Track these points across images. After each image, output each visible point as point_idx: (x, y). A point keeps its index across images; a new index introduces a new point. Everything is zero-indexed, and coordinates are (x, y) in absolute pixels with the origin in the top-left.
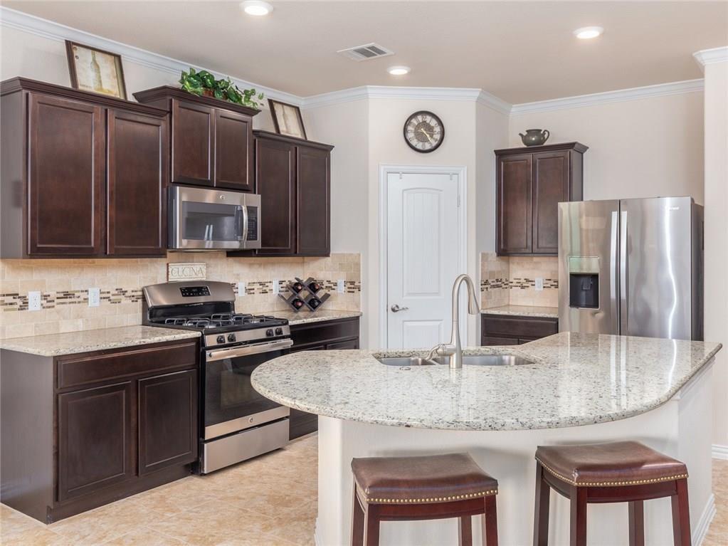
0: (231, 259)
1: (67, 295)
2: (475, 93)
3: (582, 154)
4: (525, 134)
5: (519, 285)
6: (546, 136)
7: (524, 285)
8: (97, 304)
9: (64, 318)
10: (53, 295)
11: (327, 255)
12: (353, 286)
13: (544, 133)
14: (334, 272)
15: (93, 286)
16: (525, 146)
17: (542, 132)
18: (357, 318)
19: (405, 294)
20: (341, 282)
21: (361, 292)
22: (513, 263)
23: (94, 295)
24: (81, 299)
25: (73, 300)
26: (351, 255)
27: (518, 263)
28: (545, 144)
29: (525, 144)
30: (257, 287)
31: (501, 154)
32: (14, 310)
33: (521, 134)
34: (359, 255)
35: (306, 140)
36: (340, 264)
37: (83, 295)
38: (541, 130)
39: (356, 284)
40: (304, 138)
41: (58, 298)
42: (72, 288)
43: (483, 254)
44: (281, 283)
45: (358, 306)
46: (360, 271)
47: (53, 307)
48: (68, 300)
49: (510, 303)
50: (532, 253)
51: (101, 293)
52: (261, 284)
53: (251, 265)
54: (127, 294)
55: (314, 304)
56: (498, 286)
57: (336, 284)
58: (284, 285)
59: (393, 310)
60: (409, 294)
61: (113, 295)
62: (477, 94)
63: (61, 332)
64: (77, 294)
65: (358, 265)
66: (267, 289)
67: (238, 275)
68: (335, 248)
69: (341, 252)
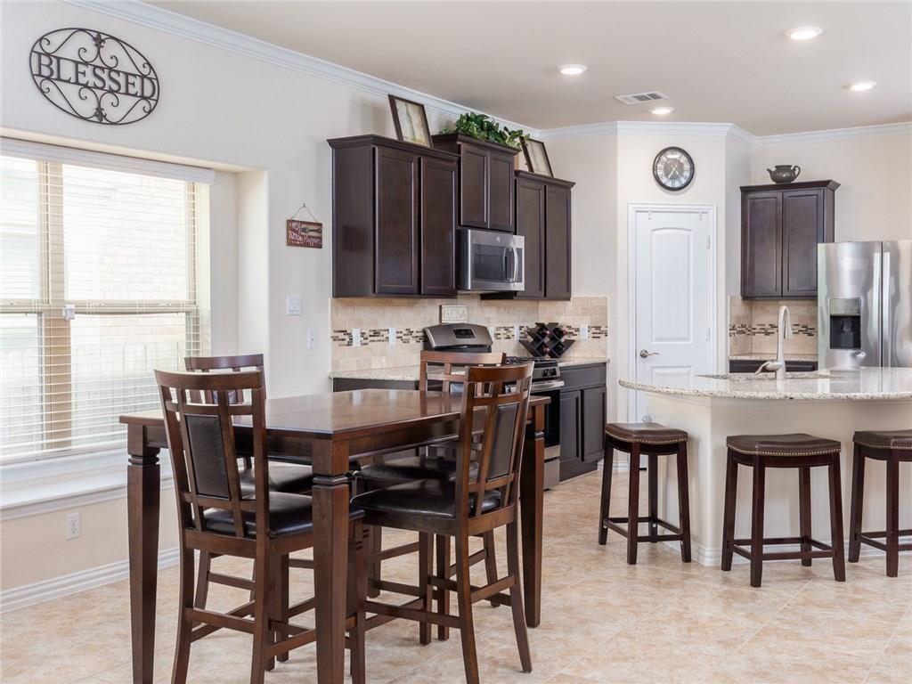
0: (484, 302)
1: (376, 333)
2: (727, 127)
3: (834, 191)
4: (774, 169)
5: (763, 331)
6: (796, 172)
7: (769, 331)
8: (395, 343)
9: (375, 356)
10: (368, 333)
11: (569, 299)
12: (598, 331)
13: (794, 169)
14: (576, 317)
15: (391, 325)
16: (774, 183)
17: (792, 168)
18: (605, 364)
19: (654, 338)
20: (584, 327)
21: (608, 337)
22: (756, 308)
23: (392, 335)
24: (384, 338)
25: (379, 338)
26: (596, 298)
27: (762, 308)
28: (796, 181)
29: (773, 180)
30: (503, 331)
31: (746, 190)
32: (343, 345)
33: (769, 170)
34: (606, 298)
35: (552, 177)
36: (583, 309)
37: (385, 334)
38: (790, 166)
39: (602, 329)
40: (550, 175)
41: (370, 336)
42: (380, 327)
43: (731, 297)
44: (521, 328)
45: (604, 352)
46: (606, 315)
47: (367, 344)
48: (376, 338)
49: (754, 351)
50: (782, 296)
51: (397, 332)
52: (506, 329)
53: (498, 308)
54: (413, 335)
55: (559, 350)
56: (743, 332)
57: (578, 330)
58: (523, 330)
59: (643, 356)
60: (658, 340)
61: (405, 335)
62: (728, 129)
63: (373, 368)
64: (382, 333)
65: (604, 309)
66: (510, 334)
67: (489, 318)
68: (576, 292)
69: (584, 296)
